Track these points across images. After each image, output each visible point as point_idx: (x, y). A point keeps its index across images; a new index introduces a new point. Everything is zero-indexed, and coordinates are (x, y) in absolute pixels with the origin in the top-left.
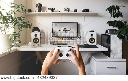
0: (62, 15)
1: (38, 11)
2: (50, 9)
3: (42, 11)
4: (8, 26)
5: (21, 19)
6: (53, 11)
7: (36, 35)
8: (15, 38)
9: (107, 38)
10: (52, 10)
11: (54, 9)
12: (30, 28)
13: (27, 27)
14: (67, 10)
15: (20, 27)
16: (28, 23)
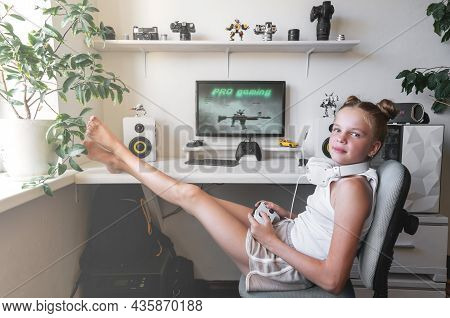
0: (229, 53)
2: (176, 27)
4: (41, 85)
5: (91, 62)
7: (139, 128)
8: (67, 139)
11: (193, 29)
12: (120, 99)
13: (110, 95)
14: (267, 30)
15: (84, 93)
16: (112, 81)
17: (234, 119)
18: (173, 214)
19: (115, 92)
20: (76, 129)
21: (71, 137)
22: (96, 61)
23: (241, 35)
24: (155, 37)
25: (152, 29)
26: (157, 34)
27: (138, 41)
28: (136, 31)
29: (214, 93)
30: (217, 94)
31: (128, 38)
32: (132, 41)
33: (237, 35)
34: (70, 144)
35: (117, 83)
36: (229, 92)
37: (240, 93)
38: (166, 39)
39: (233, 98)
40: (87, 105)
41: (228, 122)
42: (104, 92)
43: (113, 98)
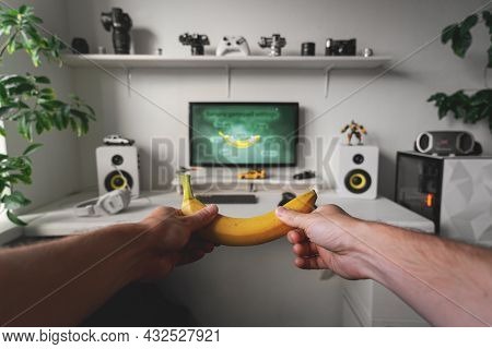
0: (230, 69)
1: (115, 47)
2: (185, 39)
3: (132, 50)
6: (200, 52)
7: (117, 160)
9: (421, 171)
10: (198, 43)
11: (207, 41)
13: (69, 125)
14: (274, 43)
15: (33, 124)
16: (75, 107)
19: (78, 121)
22: (41, 86)
31: (104, 52)
35: (82, 109)
42: (62, 122)
43: (74, 127)
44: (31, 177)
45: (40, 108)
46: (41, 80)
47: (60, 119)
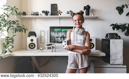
0: (60, 19)
2: (43, 12)
5: (15, 23)
6: (47, 15)
7: (32, 40)
10: (46, 13)
11: (49, 12)
12: (25, 32)
13: (22, 31)
14: (70, 13)
15: (14, 31)
16: (23, 27)
17: (61, 38)
18: (42, 66)
19: (24, 30)
20: (11, 41)
21: (9, 43)
23: (61, 14)
24: (38, 15)
25: (37, 13)
26: (38, 14)
27: (33, 16)
28: (32, 13)
29: (55, 30)
30: (56, 30)
31: (30, 15)
32: (31, 16)
33: (59, 14)
34: (9, 45)
35: (25, 28)
36: (60, 30)
37: (63, 30)
38: (41, 15)
39: (61, 31)
40: (15, 34)
41: (59, 38)
42: (21, 30)
43: (23, 32)
44: (14, 42)
45: (16, 27)
46: (17, 21)
47: (20, 30)
